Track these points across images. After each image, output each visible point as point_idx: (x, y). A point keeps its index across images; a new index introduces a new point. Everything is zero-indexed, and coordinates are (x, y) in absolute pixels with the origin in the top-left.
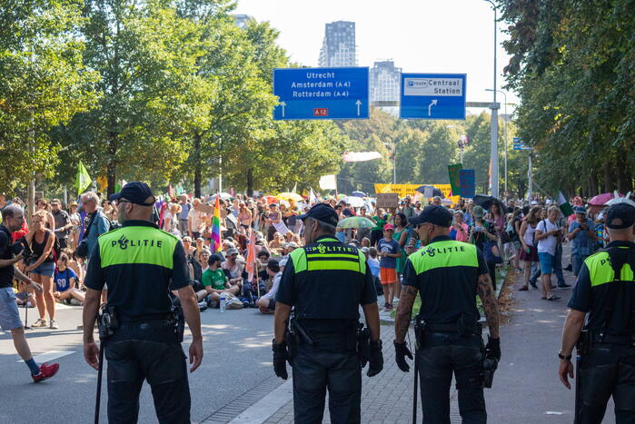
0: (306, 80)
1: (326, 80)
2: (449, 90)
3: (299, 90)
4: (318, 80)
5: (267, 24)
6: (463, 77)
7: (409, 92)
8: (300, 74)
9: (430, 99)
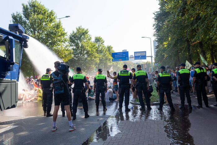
0: (118, 55)
1: (121, 54)
2: (143, 54)
3: (116, 56)
4: (119, 54)
5: (111, 46)
6: (145, 52)
7: (136, 55)
8: (116, 54)
9: (140, 56)
